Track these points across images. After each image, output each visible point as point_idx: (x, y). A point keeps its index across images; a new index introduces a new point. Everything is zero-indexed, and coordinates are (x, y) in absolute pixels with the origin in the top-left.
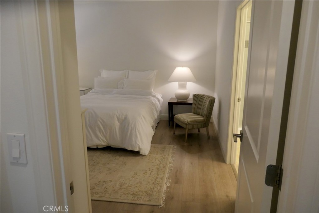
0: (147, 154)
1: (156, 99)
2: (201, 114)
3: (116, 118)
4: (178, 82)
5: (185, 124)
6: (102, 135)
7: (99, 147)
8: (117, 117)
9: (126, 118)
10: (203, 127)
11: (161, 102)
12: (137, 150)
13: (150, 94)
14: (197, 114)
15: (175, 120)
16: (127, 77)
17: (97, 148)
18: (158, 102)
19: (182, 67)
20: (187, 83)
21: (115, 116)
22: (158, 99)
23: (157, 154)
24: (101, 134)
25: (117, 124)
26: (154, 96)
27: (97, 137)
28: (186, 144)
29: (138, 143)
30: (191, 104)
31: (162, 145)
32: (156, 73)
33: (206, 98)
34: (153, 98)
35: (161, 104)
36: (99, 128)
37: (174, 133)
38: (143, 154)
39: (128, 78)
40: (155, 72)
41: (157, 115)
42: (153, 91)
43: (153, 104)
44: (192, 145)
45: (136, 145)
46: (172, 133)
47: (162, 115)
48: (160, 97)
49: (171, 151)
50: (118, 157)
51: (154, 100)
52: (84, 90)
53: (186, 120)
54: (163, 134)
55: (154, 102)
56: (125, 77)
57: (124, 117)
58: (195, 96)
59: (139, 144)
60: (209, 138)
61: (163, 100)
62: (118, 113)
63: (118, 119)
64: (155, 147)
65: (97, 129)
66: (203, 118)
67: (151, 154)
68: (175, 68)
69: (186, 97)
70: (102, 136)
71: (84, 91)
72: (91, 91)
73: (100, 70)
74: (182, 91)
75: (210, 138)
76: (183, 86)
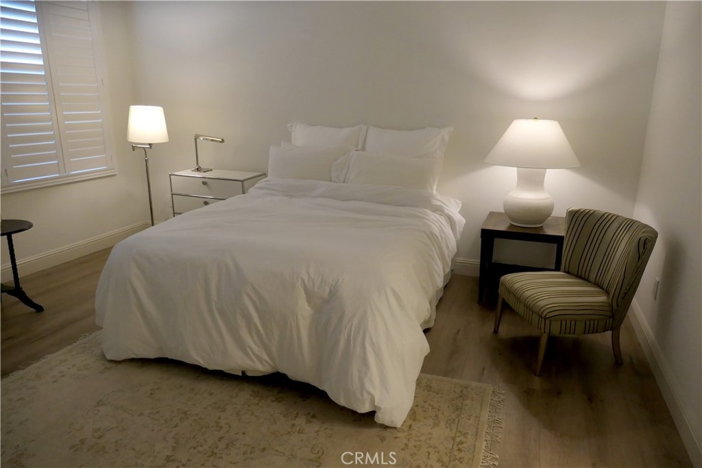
0: (399, 425)
1: (443, 220)
2: (592, 277)
3: (302, 290)
4: (516, 168)
5: (540, 316)
6: (255, 338)
7: (249, 374)
8: (306, 289)
9: (333, 293)
10: (604, 331)
11: (460, 228)
12: (364, 408)
13: (425, 202)
14: (578, 276)
15: (501, 290)
16: (360, 147)
17: (243, 373)
18: (448, 230)
19: (536, 118)
20: (548, 170)
21: (299, 284)
22: (450, 220)
23: (436, 425)
24: (252, 337)
25: (304, 311)
26: (439, 210)
27: (242, 346)
28: (537, 383)
29: (367, 385)
30: (558, 240)
31: (456, 380)
32: (446, 137)
33: (615, 225)
34: (433, 216)
35: (458, 236)
36: (248, 319)
37: (496, 332)
38: (387, 423)
39: (364, 149)
40: (445, 133)
41: (444, 271)
42: (435, 192)
43: (431, 236)
44: (559, 393)
45: (362, 395)
46: (490, 327)
47: (460, 259)
48: (454, 209)
49: (485, 416)
50: (301, 421)
51: (437, 223)
52: (242, 178)
53: (542, 303)
54: (459, 331)
55: (436, 230)
56: (357, 146)
57: (327, 289)
58: (578, 218)
59: (373, 393)
60: (618, 362)
61: (464, 221)
62: (308, 273)
63: (309, 296)
64: (429, 388)
65: (241, 321)
66: (603, 298)
67: (414, 420)
68: (512, 121)
69: (542, 214)
70: (255, 344)
71: (242, 181)
72: (257, 185)
73: (288, 125)
74: (529, 197)
75: (621, 364)
76: (532, 180)
